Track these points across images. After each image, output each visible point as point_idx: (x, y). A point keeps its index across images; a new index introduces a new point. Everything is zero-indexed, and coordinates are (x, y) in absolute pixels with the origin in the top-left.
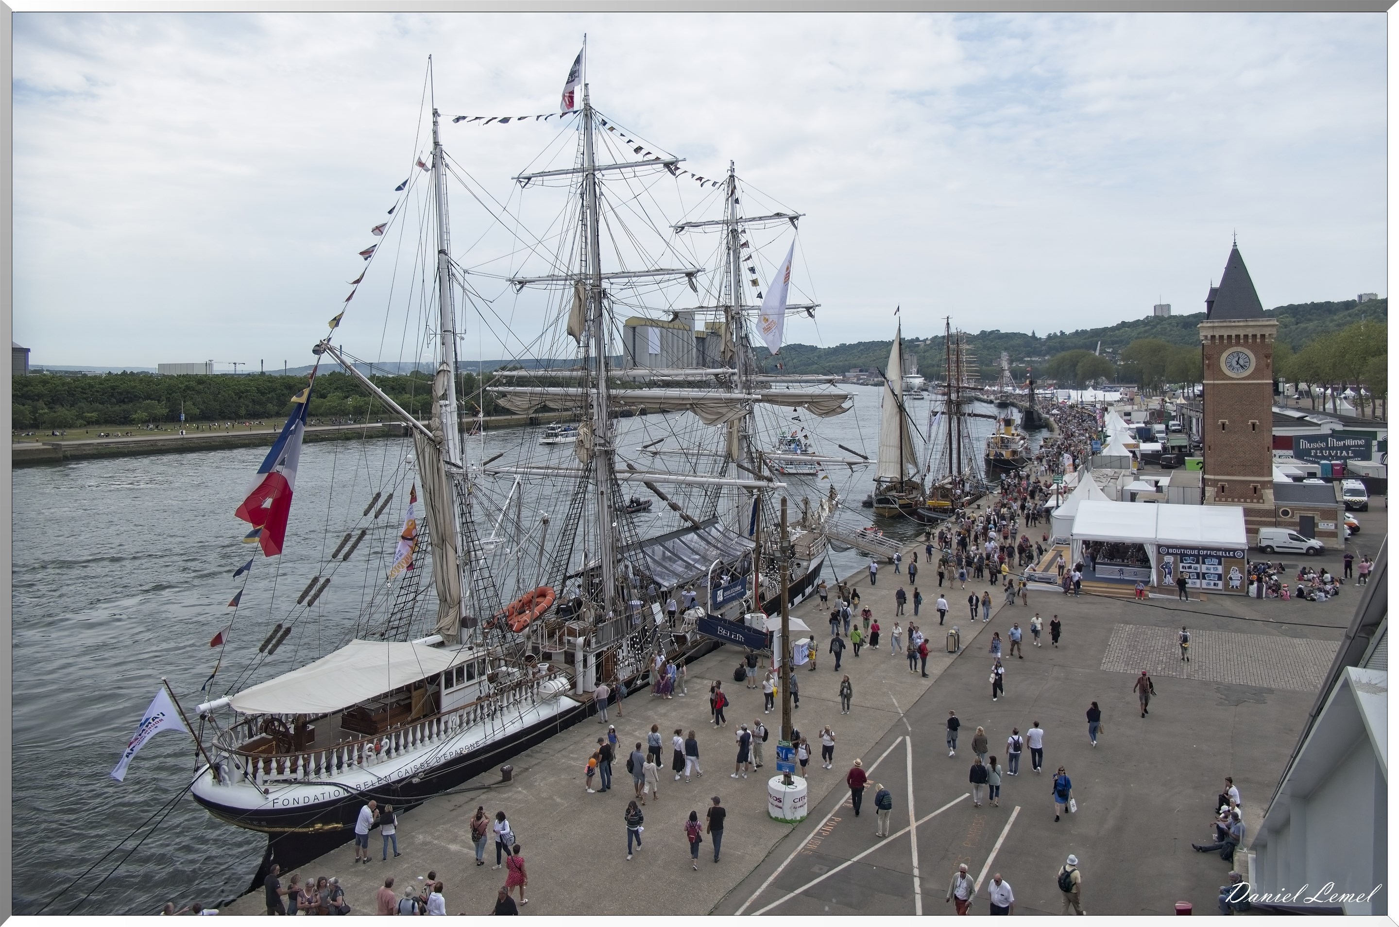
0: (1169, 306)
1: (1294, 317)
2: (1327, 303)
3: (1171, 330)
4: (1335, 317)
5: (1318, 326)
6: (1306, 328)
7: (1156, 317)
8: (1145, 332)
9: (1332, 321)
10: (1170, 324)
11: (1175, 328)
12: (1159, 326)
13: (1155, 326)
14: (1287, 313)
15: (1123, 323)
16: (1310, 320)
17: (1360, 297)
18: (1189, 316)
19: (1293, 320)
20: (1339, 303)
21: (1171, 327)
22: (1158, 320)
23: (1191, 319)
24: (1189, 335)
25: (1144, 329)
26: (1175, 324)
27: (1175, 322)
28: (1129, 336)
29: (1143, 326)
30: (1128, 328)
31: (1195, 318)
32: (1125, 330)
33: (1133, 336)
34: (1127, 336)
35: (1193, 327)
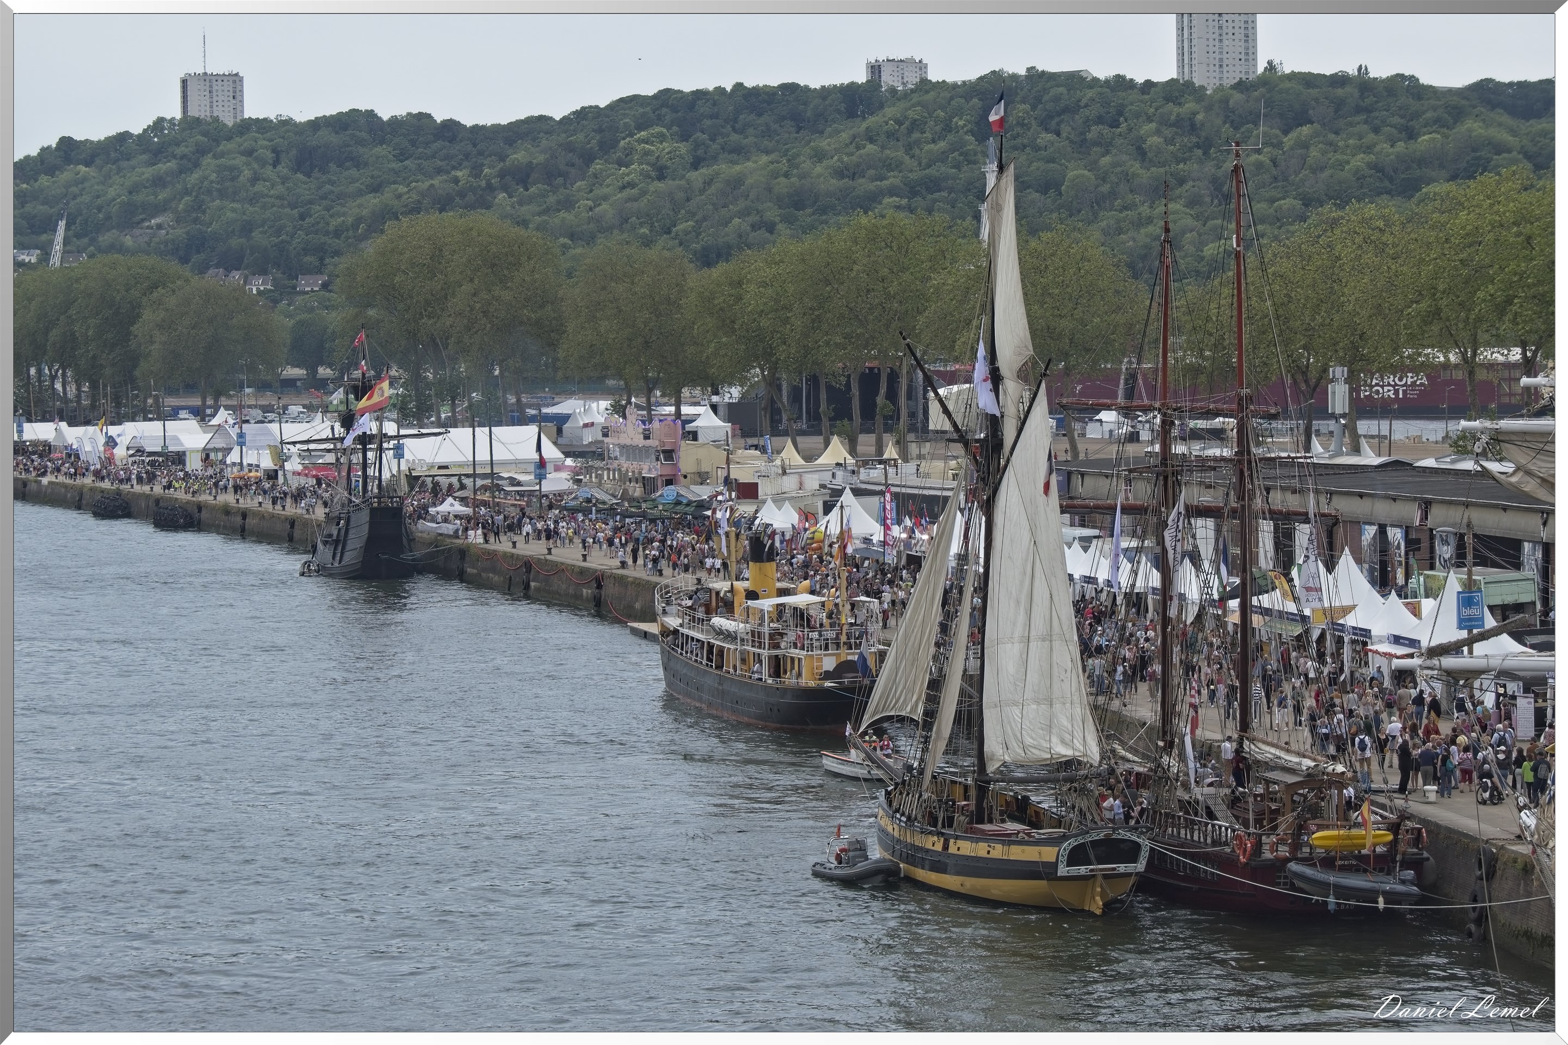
0: (235, 80)
1: (684, 137)
2: (784, 87)
3: (255, 179)
4: (824, 144)
5: (775, 174)
6: (736, 183)
7: (189, 123)
8: (159, 182)
9: (819, 156)
10: (249, 153)
11: (269, 171)
12: (208, 160)
13: (191, 162)
14: (659, 120)
15: (66, 142)
16: (739, 151)
17: (875, 69)
18: (316, 124)
19: (683, 148)
20: (825, 92)
21: (256, 166)
22: (203, 135)
23: (325, 136)
24: (326, 198)
25: (150, 169)
26: (270, 155)
27: (266, 148)
28: (98, 197)
29: (144, 157)
30: (87, 165)
31: (337, 133)
32: (78, 173)
33: (114, 200)
34: (86, 198)
35: (332, 166)
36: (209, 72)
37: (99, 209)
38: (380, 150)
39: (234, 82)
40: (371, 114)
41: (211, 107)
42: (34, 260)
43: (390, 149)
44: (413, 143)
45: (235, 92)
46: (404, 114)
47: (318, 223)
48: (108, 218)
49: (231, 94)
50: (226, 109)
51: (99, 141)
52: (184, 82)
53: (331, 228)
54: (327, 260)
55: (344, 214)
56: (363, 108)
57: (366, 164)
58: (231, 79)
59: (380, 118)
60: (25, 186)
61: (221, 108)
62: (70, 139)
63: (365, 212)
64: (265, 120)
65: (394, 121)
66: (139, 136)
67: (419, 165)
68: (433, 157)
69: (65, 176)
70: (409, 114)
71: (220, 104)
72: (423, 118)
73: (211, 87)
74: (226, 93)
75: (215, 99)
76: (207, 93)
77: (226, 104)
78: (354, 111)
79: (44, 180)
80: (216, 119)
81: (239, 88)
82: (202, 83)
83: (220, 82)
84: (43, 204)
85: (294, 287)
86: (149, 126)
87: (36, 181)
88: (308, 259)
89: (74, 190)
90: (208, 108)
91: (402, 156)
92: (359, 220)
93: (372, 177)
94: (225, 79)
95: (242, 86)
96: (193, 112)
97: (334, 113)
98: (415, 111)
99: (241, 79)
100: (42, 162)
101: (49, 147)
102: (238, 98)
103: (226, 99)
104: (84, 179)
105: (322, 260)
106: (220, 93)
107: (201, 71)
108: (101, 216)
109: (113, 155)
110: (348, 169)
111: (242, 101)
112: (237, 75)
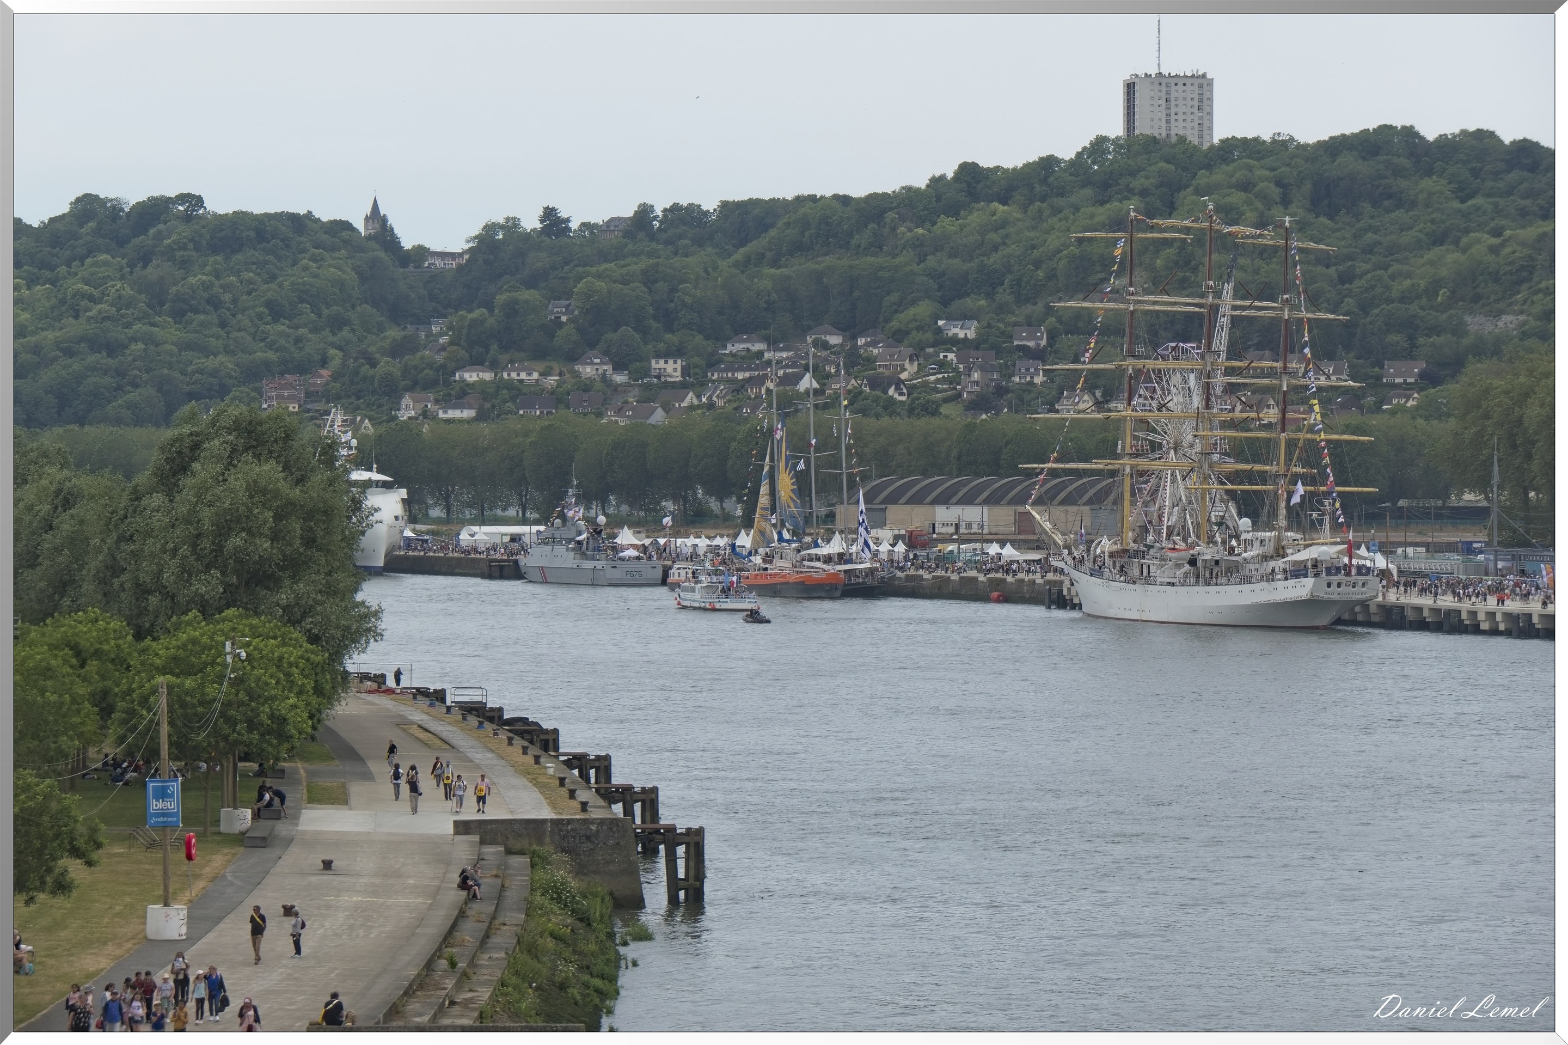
0: (1202, 84)
7: (1141, 144)
21: (1259, 205)
22: (1168, 162)
23: (1348, 162)
24: (1371, 252)
25: (1101, 210)
26: (1275, 191)
27: (1267, 179)
28: (1033, 247)
29: (1088, 192)
30: (1004, 202)
31: (1364, 159)
32: (993, 214)
33: (1059, 251)
34: (1014, 249)
35: (1367, 207)
36: (1165, 72)
37: (1038, 264)
38: (1427, 183)
39: (1201, 86)
40: (1409, 133)
41: (1168, 122)
42: (971, 334)
43: (1444, 182)
44: (1476, 173)
45: (1201, 101)
46: (1457, 131)
47: (1373, 287)
48: (1052, 276)
49: (1196, 103)
50: (1189, 125)
51: (1015, 169)
52: (1130, 88)
53: (1395, 294)
54: (1421, 341)
55: (1409, 276)
56: (1398, 123)
57: (1413, 204)
58: (1197, 82)
59: (1422, 139)
60: (920, 231)
61: (1181, 124)
62: (974, 165)
63: (1444, 272)
64: (1256, 140)
65: (1443, 139)
66: (1072, 163)
67: (1496, 205)
68: (1509, 193)
69: (976, 217)
70: (1464, 132)
71: (1181, 117)
72: (1484, 138)
73: (1168, 93)
74: (1190, 103)
75: (1173, 110)
76: (1163, 102)
77: (1189, 118)
78: (1386, 129)
79: (946, 224)
80: (1182, 140)
81: (1207, 95)
82: (1157, 87)
83: (1180, 87)
84: (950, 256)
85: (1379, 378)
86: (1085, 149)
87: (934, 224)
88: (1392, 338)
89: (994, 237)
90: (1164, 124)
91: (1464, 193)
92: (1437, 284)
93: (1433, 221)
94: (1188, 82)
95: (1211, 92)
96: (1142, 128)
97: (1356, 131)
98: (1472, 128)
99: (1210, 83)
100: (938, 198)
101: (942, 178)
102: (1206, 109)
103: (1189, 110)
104: (1003, 224)
105: (1411, 338)
106: (1180, 102)
107: (1153, 71)
108: (1041, 274)
109: (1038, 188)
110: (1388, 211)
111: (1210, 114)
112: (1204, 76)
